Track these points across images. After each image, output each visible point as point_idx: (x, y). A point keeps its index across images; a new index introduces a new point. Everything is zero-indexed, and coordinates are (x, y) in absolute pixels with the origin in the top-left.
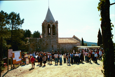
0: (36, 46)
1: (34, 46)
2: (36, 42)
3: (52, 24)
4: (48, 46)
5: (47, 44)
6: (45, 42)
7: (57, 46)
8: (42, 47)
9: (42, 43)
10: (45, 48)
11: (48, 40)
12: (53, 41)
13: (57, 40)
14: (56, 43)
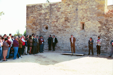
0: (40, 23)
1: (34, 24)
2: (40, 14)
4: (69, 24)
5: (67, 20)
6: (62, 13)
7: (100, 25)
8: (52, 28)
9: (54, 16)
10: (60, 30)
11: (70, 6)
12: (86, 10)
13: (99, 6)
14: (95, 15)
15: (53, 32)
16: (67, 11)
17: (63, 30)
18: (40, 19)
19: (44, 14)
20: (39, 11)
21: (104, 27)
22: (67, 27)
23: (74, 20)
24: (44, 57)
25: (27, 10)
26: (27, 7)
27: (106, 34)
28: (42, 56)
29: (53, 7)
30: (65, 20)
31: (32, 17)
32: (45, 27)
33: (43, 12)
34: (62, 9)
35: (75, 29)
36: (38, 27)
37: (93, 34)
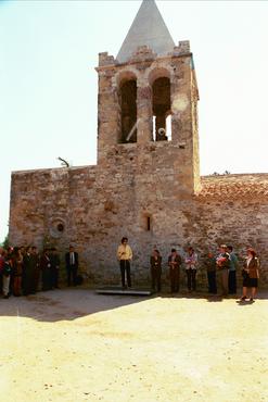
0: (44, 216)
1: (29, 216)
2: (46, 194)
3: (148, 70)
4: (114, 218)
5: (109, 208)
6: (98, 190)
7: (186, 221)
8: (74, 228)
9: (80, 200)
10: (93, 233)
11: (118, 175)
12: (153, 185)
13: (182, 177)
14: (174, 198)
15: (75, 237)
16: (111, 186)
17: (100, 232)
18: (45, 206)
19: (55, 193)
20: (43, 186)
21: (195, 225)
22: (110, 225)
23: (127, 208)
24: (53, 304)
25: (13, 183)
26: (13, 176)
27: (200, 241)
28: (48, 300)
29: (75, 177)
30: (106, 209)
31: (24, 200)
32: (56, 225)
33: (52, 188)
34: (99, 183)
35: (130, 230)
36: (38, 225)
37: (171, 241)
